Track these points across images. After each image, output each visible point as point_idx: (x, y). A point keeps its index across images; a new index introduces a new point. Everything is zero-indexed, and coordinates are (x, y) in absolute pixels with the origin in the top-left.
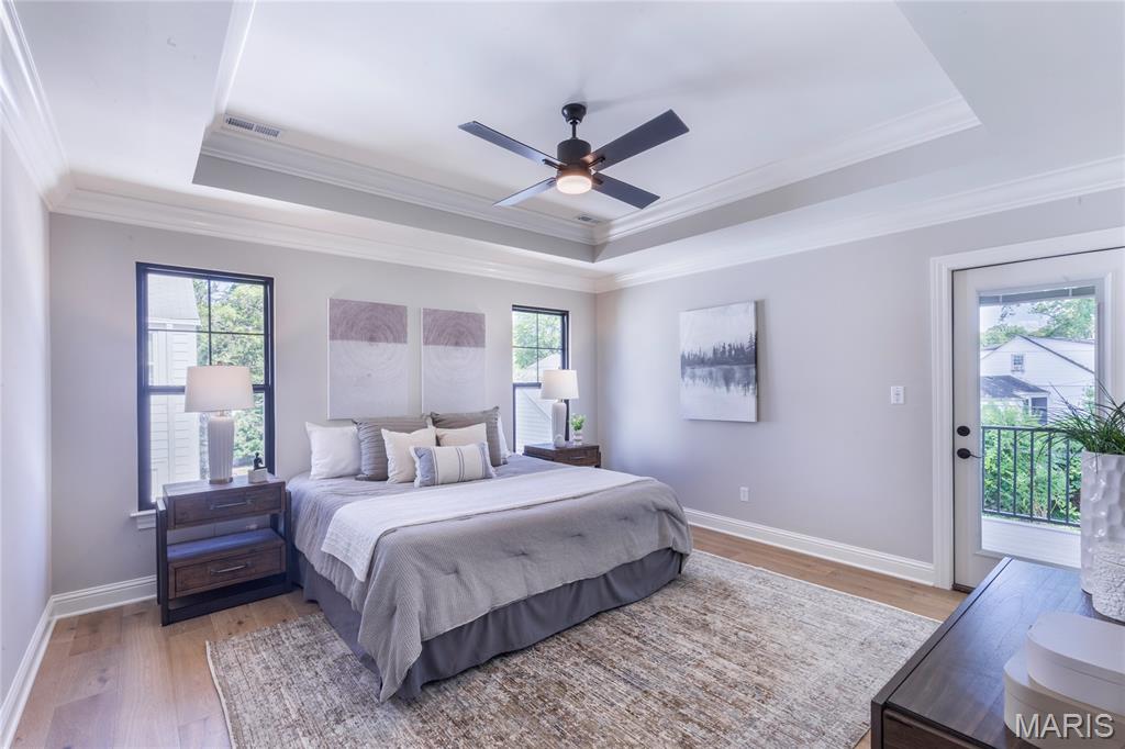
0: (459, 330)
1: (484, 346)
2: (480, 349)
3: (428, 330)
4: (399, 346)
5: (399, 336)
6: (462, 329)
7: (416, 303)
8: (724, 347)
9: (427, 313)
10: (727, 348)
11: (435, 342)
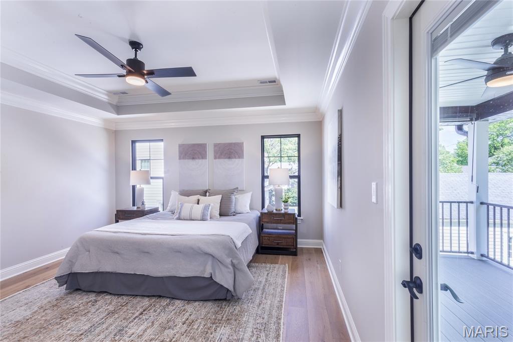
0: (230, 151)
1: (243, 158)
2: (241, 160)
3: (216, 152)
4: (204, 160)
5: (203, 156)
6: (232, 151)
7: (210, 142)
9: (216, 145)
11: (219, 158)
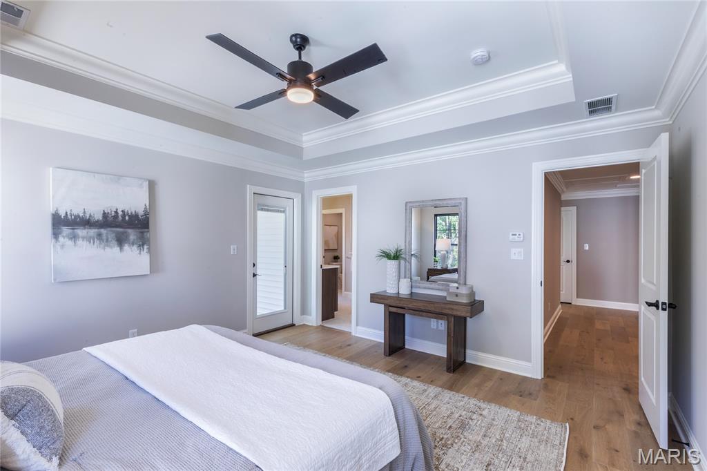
8: (116, 212)
10: (120, 213)
